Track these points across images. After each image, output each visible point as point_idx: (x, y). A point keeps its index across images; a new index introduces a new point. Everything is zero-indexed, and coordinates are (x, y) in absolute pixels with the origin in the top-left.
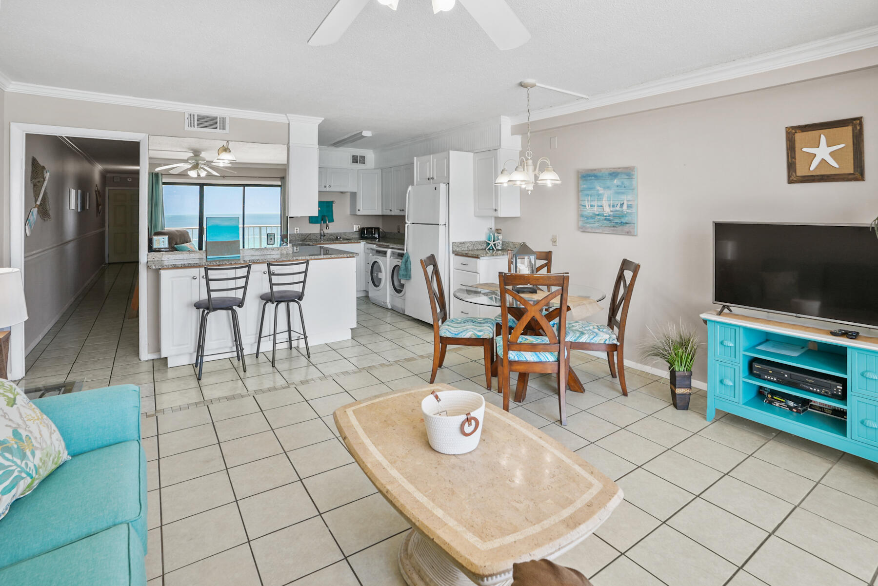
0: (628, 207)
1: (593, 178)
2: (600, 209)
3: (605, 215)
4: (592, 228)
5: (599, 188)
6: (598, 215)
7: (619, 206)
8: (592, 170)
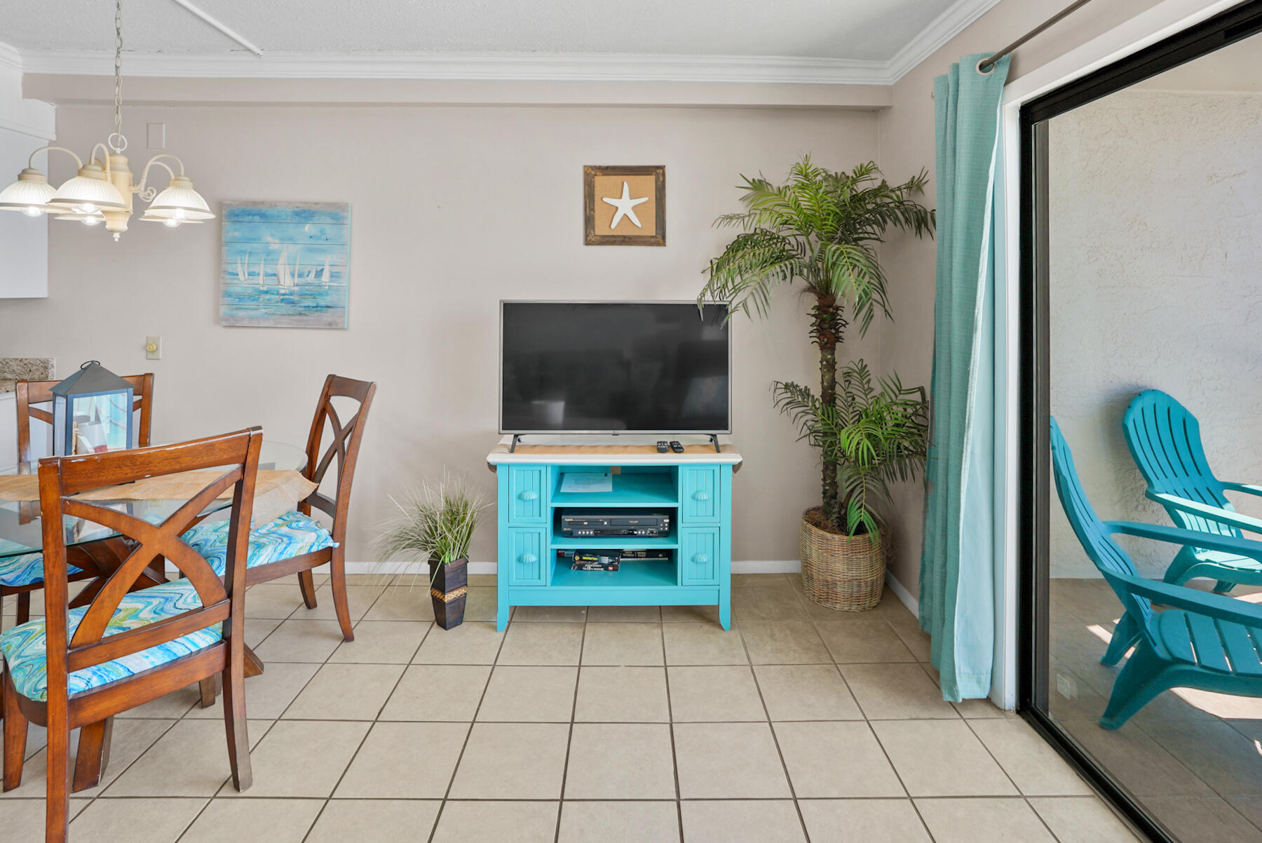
0: (331, 276)
1: (257, 218)
2: (271, 281)
3: (282, 291)
4: (251, 318)
5: (269, 239)
6: (266, 292)
7: (313, 274)
8: (254, 203)
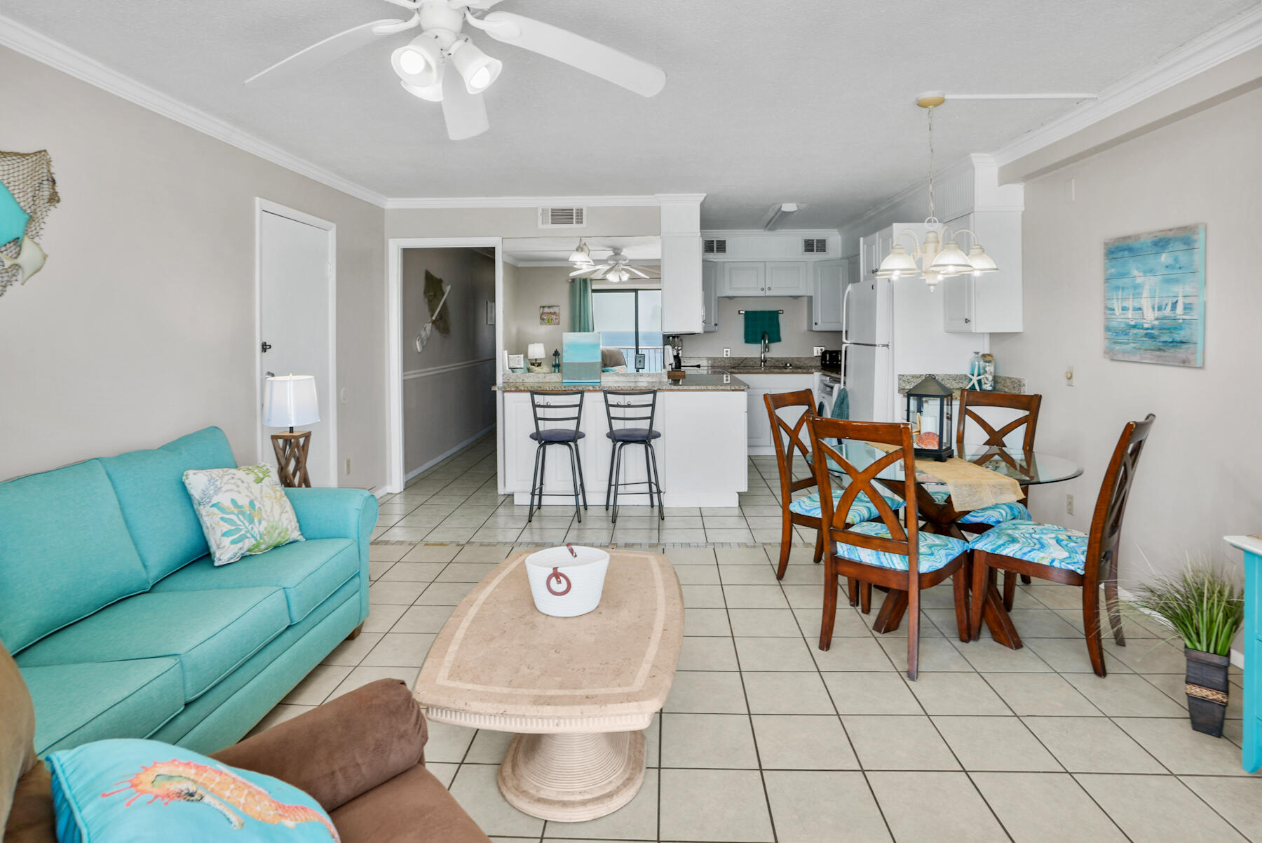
0: (1185, 309)
1: (1126, 253)
2: (1137, 315)
3: (1146, 326)
4: (1124, 352)
5: (1135, 273)
6: (1134, 327)
7: (1169, 307)
8: (1124, 238)
